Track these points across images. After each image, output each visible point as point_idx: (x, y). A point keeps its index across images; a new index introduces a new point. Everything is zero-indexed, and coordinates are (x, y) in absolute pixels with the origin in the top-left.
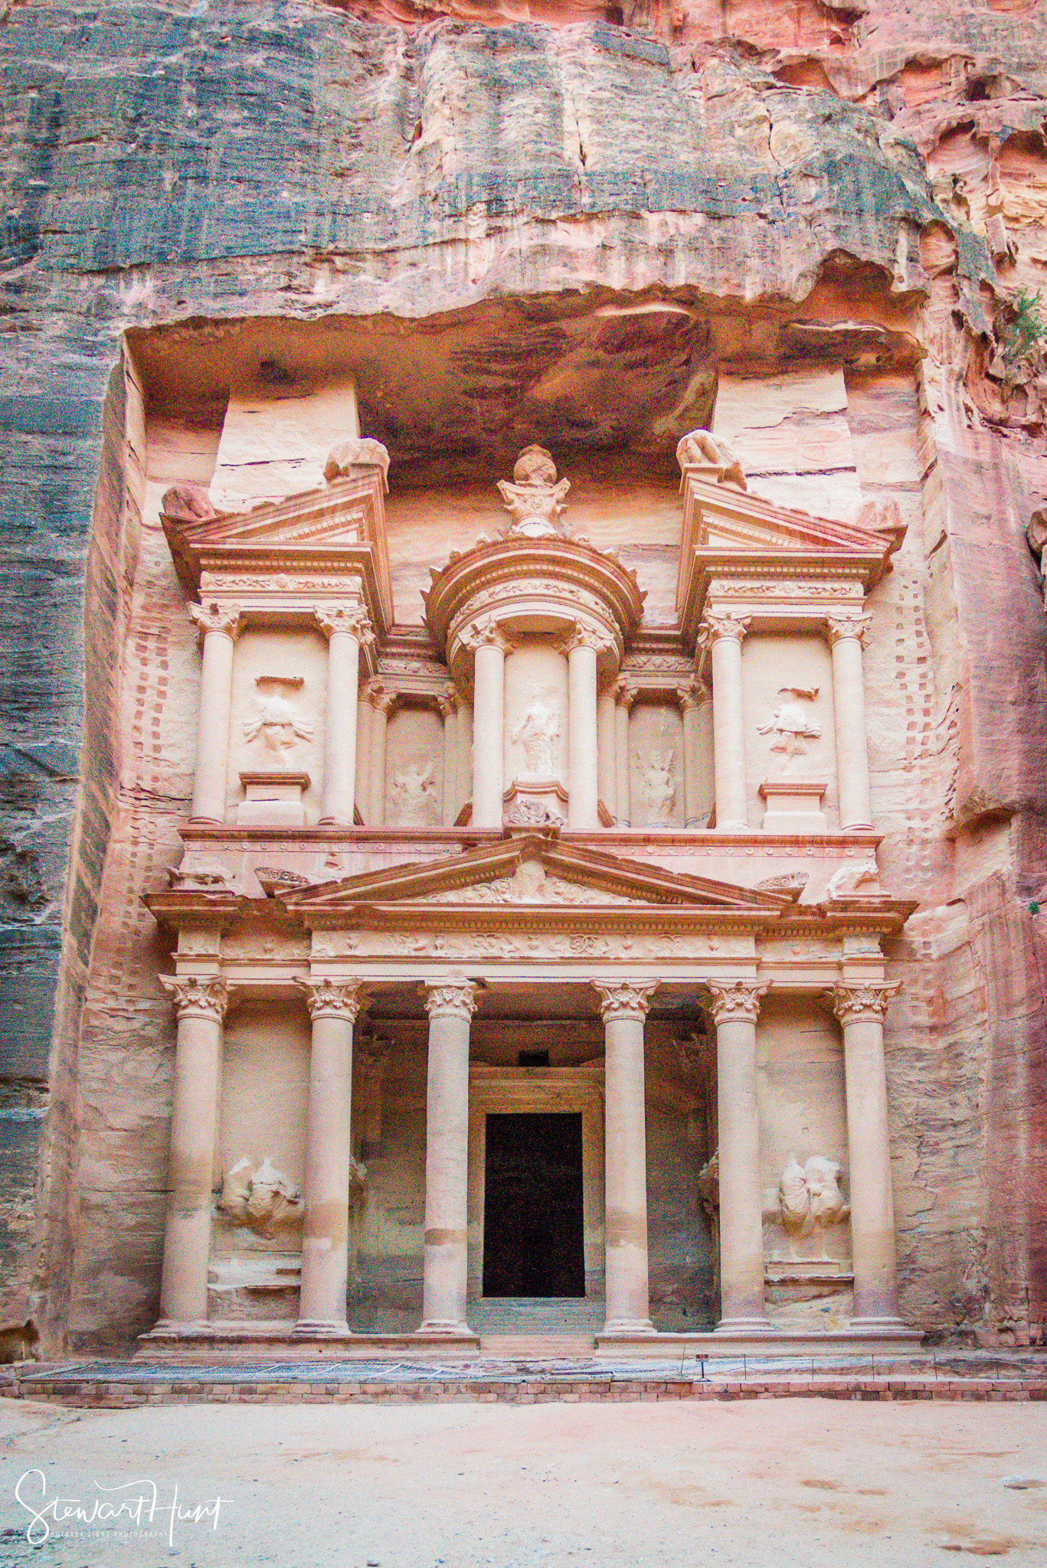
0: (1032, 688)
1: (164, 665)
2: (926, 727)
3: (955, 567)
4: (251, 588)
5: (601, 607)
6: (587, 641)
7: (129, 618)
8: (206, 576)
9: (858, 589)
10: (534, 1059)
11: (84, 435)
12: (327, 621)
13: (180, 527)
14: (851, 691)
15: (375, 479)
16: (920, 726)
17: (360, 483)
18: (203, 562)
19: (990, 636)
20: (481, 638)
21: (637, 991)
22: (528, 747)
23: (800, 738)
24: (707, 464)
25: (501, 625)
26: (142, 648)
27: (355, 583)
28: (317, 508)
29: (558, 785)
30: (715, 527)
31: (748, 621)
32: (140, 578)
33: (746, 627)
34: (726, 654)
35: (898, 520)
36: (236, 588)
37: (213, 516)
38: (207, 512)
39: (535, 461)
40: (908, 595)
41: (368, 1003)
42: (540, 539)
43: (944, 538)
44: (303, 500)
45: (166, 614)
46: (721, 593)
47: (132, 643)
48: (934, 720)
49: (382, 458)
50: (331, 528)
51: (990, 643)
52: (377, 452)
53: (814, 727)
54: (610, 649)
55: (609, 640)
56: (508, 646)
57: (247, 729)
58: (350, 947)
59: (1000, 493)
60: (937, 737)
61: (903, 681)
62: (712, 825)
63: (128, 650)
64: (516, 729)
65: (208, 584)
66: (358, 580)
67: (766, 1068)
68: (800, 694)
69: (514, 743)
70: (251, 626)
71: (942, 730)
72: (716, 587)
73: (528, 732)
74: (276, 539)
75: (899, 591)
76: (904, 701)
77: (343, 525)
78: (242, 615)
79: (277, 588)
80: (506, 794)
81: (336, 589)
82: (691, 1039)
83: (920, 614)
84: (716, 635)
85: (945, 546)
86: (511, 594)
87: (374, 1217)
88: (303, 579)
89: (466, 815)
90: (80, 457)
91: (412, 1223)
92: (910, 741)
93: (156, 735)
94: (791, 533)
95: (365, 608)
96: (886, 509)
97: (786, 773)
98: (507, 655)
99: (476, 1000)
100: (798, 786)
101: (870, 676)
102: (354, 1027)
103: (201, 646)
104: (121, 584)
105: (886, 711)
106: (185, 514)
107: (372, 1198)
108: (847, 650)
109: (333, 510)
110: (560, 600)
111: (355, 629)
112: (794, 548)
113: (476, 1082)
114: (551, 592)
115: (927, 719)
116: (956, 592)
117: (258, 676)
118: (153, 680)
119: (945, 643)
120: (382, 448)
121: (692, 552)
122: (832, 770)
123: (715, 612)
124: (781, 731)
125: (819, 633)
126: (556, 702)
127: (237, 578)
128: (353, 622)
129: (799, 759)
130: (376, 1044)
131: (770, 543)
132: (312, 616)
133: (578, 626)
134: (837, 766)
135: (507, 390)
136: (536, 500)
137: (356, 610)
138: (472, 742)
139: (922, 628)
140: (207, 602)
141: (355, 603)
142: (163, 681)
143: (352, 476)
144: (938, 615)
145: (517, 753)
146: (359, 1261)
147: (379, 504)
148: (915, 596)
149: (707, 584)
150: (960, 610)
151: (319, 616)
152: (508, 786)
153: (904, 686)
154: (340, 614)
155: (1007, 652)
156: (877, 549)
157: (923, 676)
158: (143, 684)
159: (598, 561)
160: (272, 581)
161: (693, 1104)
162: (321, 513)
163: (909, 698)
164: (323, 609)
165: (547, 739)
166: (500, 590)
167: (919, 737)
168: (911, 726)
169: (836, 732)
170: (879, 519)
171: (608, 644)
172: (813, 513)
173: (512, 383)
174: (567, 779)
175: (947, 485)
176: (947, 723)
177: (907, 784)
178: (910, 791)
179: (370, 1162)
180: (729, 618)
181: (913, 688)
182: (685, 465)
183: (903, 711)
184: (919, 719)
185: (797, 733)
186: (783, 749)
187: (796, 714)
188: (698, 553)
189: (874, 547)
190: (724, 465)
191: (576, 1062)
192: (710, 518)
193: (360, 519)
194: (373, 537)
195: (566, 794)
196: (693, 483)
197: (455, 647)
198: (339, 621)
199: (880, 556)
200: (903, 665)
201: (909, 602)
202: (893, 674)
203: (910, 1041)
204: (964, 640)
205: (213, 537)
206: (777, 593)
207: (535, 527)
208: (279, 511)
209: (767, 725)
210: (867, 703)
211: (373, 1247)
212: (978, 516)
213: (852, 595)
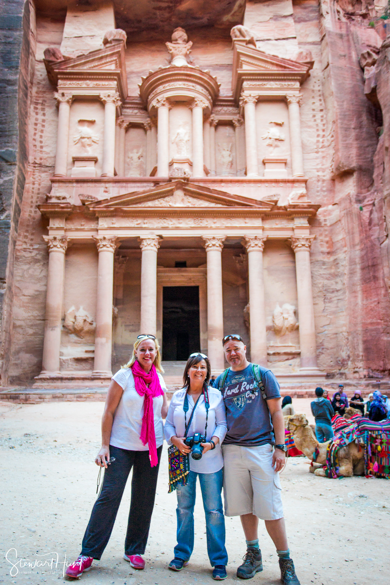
0: (361, 122)
1: (44, 115)
2: (324, 136)
3: (332, 76)
4: (76, 86)
5: (204, 91)
6: (199, 105)
7: (31, 97)
8: (60, 82)
9: (297, 85)
10: (181, 265)
11: (16, 30)
12: (104, 99)
13: (50, 64)
14: (295, 123)
15: (122, 45)
16: (321, 136)
17: (116, 46)
18: (59, 76)
19: (345, 103)
20: (160, 104)
21: (218, 240)
22: (178, 145)
23: (277, 141)
24: (242, 38)
25: (168, 99)
26: (36, 108)
27: (114, 84)
28: (100, 56)
29: (188, 160)
30: (245, 62)
31: (257, 97)
32: (35, 81)
33: (257, 99)
34: (250, 109)
35: (311, 58)
36: (70, 86)
37: (63, 59)
38: (60, 58)
39: (179, 34)
40: (316, 85)
41: (119, 245)
42: (181, 67)
43: (328, 65)
44: (96, 53)
45: (45, 95)
46: (247, 87)
47: (32, 107)
48: (327, 133)
49: (124, 37)
50: (105, 63)
51: (345, 105)
52: (122, 34)
53: (282, 138)
54: (207, 107)
55: (207, 104)
56: (170, 106)
57: (75, 139)
58: (113, 223)
59: (349, 47)
60: (328, 140)
61: (315, 118)
62: (246, 174)
63: (31, 109)
64: (173, 138)
65: (61, 85)
66: (115, 82)
67: (268, 269)
68: (277, 124)
69: (173, 143)
70: (77, 100)
71: (329, 138)
72: (245, 84)
73: (177, 139)
74: (85, 68)
75: (313, 84)
76: (315, 126)
77: (110, 62)
78: (73, 96)
79: (86, 86)
80: (170, 163)
81: (107, 86)
82: (239, 256)
83: (320, 93)
84: (246, 102)
85: (328, 68)
86: (171, 87)
87: (120, 328)
88: (95, 82)
89: (154, 172)
90: (15, 39)
91: (134, 331)
92: (318, 141)
93: (41, 142)
94: (272, 64)
95: (118, 93)
96: (307, 54)
97: (272, 155)
98: (170, 109)
99: (159, 243)
100: (277, 160)
101: (303, 117)
102: (114, 254)
103: (58, 107)
104: (29, 85)
105: (309, 130)
106: (52, 59)
107: (119, 321)
108: (294, 107)
109: (106, 56)
110: (189, 90)
111: (114, 102)
112: (274, 70)
113: (159, 274)
114: (185, 87)
115: (324, 133)
116: (333, 86)
117: (79, 119)
118: (40, 121)
119: (330, 105)
120: (124, 33)
121: (237, 71)
122: (289, 153)
123: (245, 94)
124: (270, 138)
125: (283, 101)
126: (188, 128)
127: (72, 82)
128: (113, 99)
129: (277, 149)
130: (121, 259)
131: (264, 67)
132: (98, 96)
133: (196, 99)
134: (291, 151)
135: (169, 7)
136: (180, 49)
137: (114, 94)
138: (157, 141)
139: (321, 98)
140: (60, 91)
141: (114, 92)
142: (44, 121)
143: (113, 44)
144: (327, 94)
145: (174, 147)
146: (115, 347)
147: (123, 54)
148: (319, 86)
149: (242, 83)
150: (334, 93)
151: (101, 96)
152: (170, 160)
153: (315, 120)
154: (109, 96)
155: (351, 109)
156: (304, 70)
157: (322, 116)
158: (37, 122)
159: (202, 75)
160: (83, 84)
161: (241, 282)
162: (102, 58)
163: (317, 125)
164: (103, 94)
165: (184, 142)
166: (167, 86)
167: (321, 140)
168: (318, 136)
169: (291, 139)
170: (304, 58)
171: (207, 105)
172: (281, 56)
173: (171, 5)
174: (192, 157)
175: (329, 44)
176: (331, 135)
177: (317, 158)
178: (318, 161)
179: (119, 307)
180: (250, 96)
181: (319, 121)
182: (234, 39)
183: (315, 130)
184: (321, 133)
185: (276, 139)
186: (271, 145)
187: (275, 132)
188: (239, 72)
189: (303, 69)
190: (248, 38)
191: (196, 266)
192: (243, 58)
193: (116, 60)
194: (121, 67)
195: (192, 163)
196: (237, 46)
197: (150, 107)
198: (108, 99)
199: (305, 72)
200: (315, 112)
201: (317, 88)
202: (311, 116)
203: (320, 258)
204: (336, 103)
205: (63, 67)
206: (268, 86)
207: (180, 62)
208: (87, 57)
209: (265, 136)
210: (301, 127)
211: (120, 341)
212: (341, 56)
213: (295, 87)
